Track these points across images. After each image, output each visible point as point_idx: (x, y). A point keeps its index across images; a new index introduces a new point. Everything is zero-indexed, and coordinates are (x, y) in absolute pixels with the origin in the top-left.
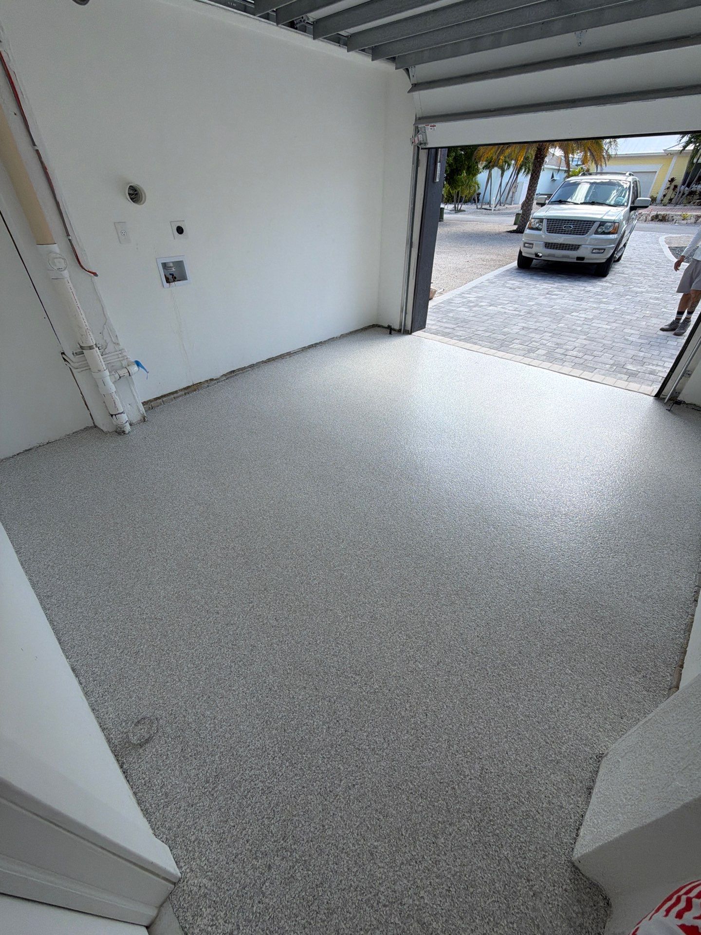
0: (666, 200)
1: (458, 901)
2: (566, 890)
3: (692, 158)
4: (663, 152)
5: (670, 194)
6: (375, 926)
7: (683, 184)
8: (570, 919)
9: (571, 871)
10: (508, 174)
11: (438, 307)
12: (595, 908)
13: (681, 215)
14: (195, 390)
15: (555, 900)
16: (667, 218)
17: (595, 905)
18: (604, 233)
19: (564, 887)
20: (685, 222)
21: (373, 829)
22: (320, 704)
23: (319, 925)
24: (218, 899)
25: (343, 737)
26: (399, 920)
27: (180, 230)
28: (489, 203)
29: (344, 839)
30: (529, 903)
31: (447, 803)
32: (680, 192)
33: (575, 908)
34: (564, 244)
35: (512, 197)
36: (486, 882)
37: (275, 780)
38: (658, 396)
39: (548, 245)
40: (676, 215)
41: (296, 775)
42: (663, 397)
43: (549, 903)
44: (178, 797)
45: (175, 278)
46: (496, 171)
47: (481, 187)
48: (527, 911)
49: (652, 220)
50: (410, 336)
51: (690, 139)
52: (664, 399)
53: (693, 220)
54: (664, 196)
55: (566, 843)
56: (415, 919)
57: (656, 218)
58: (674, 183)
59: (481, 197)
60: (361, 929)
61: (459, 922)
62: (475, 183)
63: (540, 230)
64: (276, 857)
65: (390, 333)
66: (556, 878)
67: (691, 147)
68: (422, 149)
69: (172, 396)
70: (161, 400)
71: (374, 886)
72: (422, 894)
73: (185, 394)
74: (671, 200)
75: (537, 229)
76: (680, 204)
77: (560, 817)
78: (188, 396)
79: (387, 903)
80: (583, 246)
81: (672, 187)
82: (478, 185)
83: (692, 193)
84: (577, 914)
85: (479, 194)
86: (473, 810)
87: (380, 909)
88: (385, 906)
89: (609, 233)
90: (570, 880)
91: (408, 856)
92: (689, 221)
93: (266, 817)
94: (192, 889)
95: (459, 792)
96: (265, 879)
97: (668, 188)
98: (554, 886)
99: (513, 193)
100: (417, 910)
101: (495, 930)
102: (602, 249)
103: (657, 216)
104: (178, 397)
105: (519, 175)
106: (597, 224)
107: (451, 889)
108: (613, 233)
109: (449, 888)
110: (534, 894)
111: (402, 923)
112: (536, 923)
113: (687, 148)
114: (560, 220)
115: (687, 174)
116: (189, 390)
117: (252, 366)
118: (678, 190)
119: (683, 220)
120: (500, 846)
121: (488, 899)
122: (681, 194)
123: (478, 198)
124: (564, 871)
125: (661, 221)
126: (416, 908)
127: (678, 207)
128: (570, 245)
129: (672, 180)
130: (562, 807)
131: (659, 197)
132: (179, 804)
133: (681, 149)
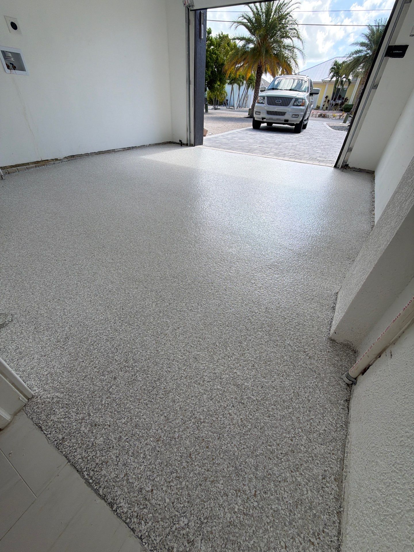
0: (325, 108)
1: (261, 370)
2: (329, 352)
3: (336, 85)
4: (321, 81)
5: (326, 105)
6: (202, 393)
7: (332, 99)
8: (334, 364)
9: (330, 343)
10: (243, 88)
11: (209, 139)
12: (348, 356)
13: (332, 115)
14: (44, 165)
15: (323, 358)
16: (326, 116)
17: (347, 355)
18: (297, 105)
19: (327, 351)
20: (334, 118)
21: (195, 346)
22: (149, 294)
23: (159, 401)
24: (70, 402)
25: (168, 307)
26: (220, 387)
27: (14, 26)
28: (233, 106)
29: (174, 354)
30: (307, 362)
31: (245, 327)
32: (331, 104)
33: (336, 359)
34: (277, 112)
35: (246, 103)
36: (278, 358)
37: (117, 333)
38: (335, 166)
39: (269, 113)
40: (330, 115)
41: (134, 329)
42: (338, 166)
43: (320, 360)
44: (31, 353)
45: (15, 67)
46: (236, 86)
47: (228, 95)
48: (306, 366)
49: (319, 117)
50: (193, 147)
51: (334, 74)
52: (339, 167)
53: (338, 117)
54: (324, 105)
55: (324, 332)
56: (232, 384)
57: (321, 116)
58: (328, 99)
59: (229, 101)
60: (192, 397)
61: (263, 379)
62: (225, 92)
63: (264, 103)
64: (120, 372)
65: (181, 146)
66: (322, 348)
67: (334, 79)
68: (191, 10)
69: (25, 167)
70: (16, 168)
71: (199, 374)
72: (235, 371)
73: (36, 166)
74: (327, 108)
75: (262, 103)
76: (331, 110)
77: (318, 321)
78: (38, 168)
79: (210, 380)
80: (287, 113)
81: (327, 101)
82: (226, 93)
83: (336, 105)
84: (338, 361)
85: (227, 100)
86: (263, 327)
87: (205, 384)
88: (208, 382)
89: (300, 106)
90: (330, 347)
91: (222, 355)
92: (336, 118)
93: (110, 353)
94: (45, 400)
95: (253, 320)
96: (112, 385)
97: (325, 101)
98: (321, 351)
99: (246, 100)
100: (233, 380)
101: (288, 378)
102: (297, 115)
103: (321, 115)
104: (30, 168)
105: (249, 90)
106: (293, 100)
107: (255, 365)
108: (302, 106)
109: (254, 365)
110: (310, 358)
111: (222, 388)
112: (313, 370)
113: (333, 80)
114: (274, 97)
115: (334, 93)
116: (38, 164)
117: (87, 155)
118: (330, 102)
119: (334, 117)
120: (284, 340)
121: (281, 365)
122: (331, 105)
123: (227, 102)
124: (326, 344)
125: (323, 117)
126: (232, 378)
127: (330, 111)
128: (280, 112)
129: (327, 97)
130: (319, 317)
131: (321, 106)
132: (32, 356)
133: (330, 79)
